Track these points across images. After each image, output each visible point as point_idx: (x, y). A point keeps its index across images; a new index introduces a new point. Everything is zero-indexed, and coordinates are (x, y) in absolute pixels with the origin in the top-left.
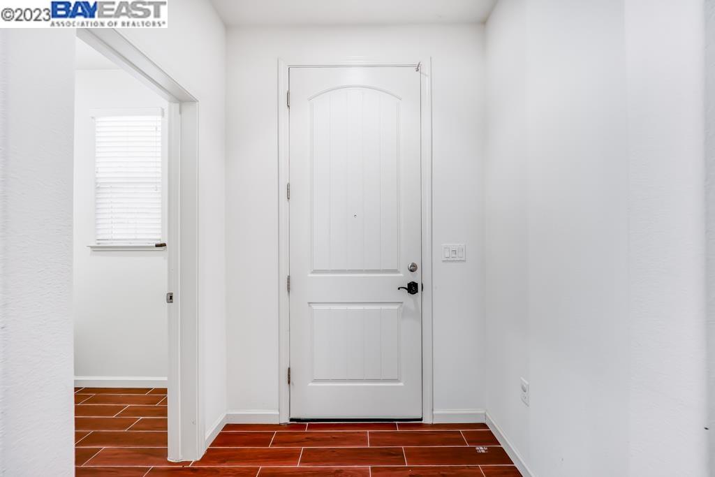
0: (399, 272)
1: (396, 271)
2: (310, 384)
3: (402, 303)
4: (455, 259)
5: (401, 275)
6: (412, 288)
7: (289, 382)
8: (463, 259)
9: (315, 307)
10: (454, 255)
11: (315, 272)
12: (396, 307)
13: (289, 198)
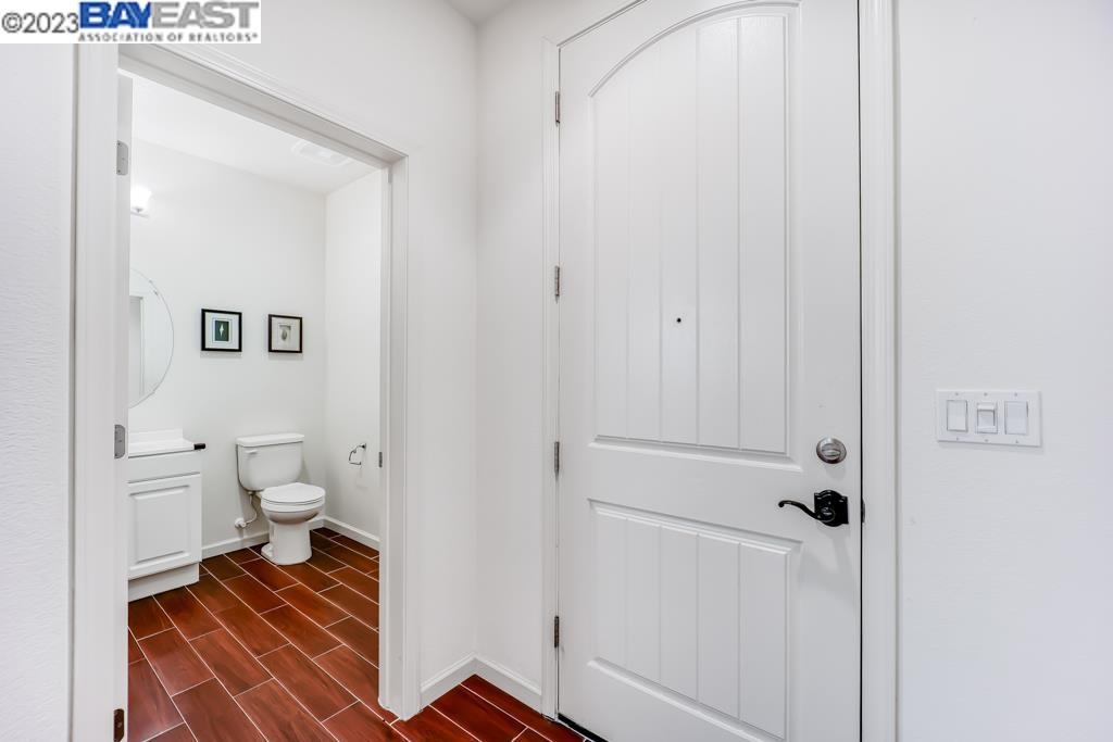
0: (789, 460)
1: (780, 456)
2: (592, 664)
3: (799, 542)
4: (991, 439)
5: (797, 468)
6: (831, 509)
7: (556, 644)
8: (1033, 439)
9: (601, 511)
10: (989, 427)
11: (600, 439)
12: (781, 550)
13: (558, 295)
